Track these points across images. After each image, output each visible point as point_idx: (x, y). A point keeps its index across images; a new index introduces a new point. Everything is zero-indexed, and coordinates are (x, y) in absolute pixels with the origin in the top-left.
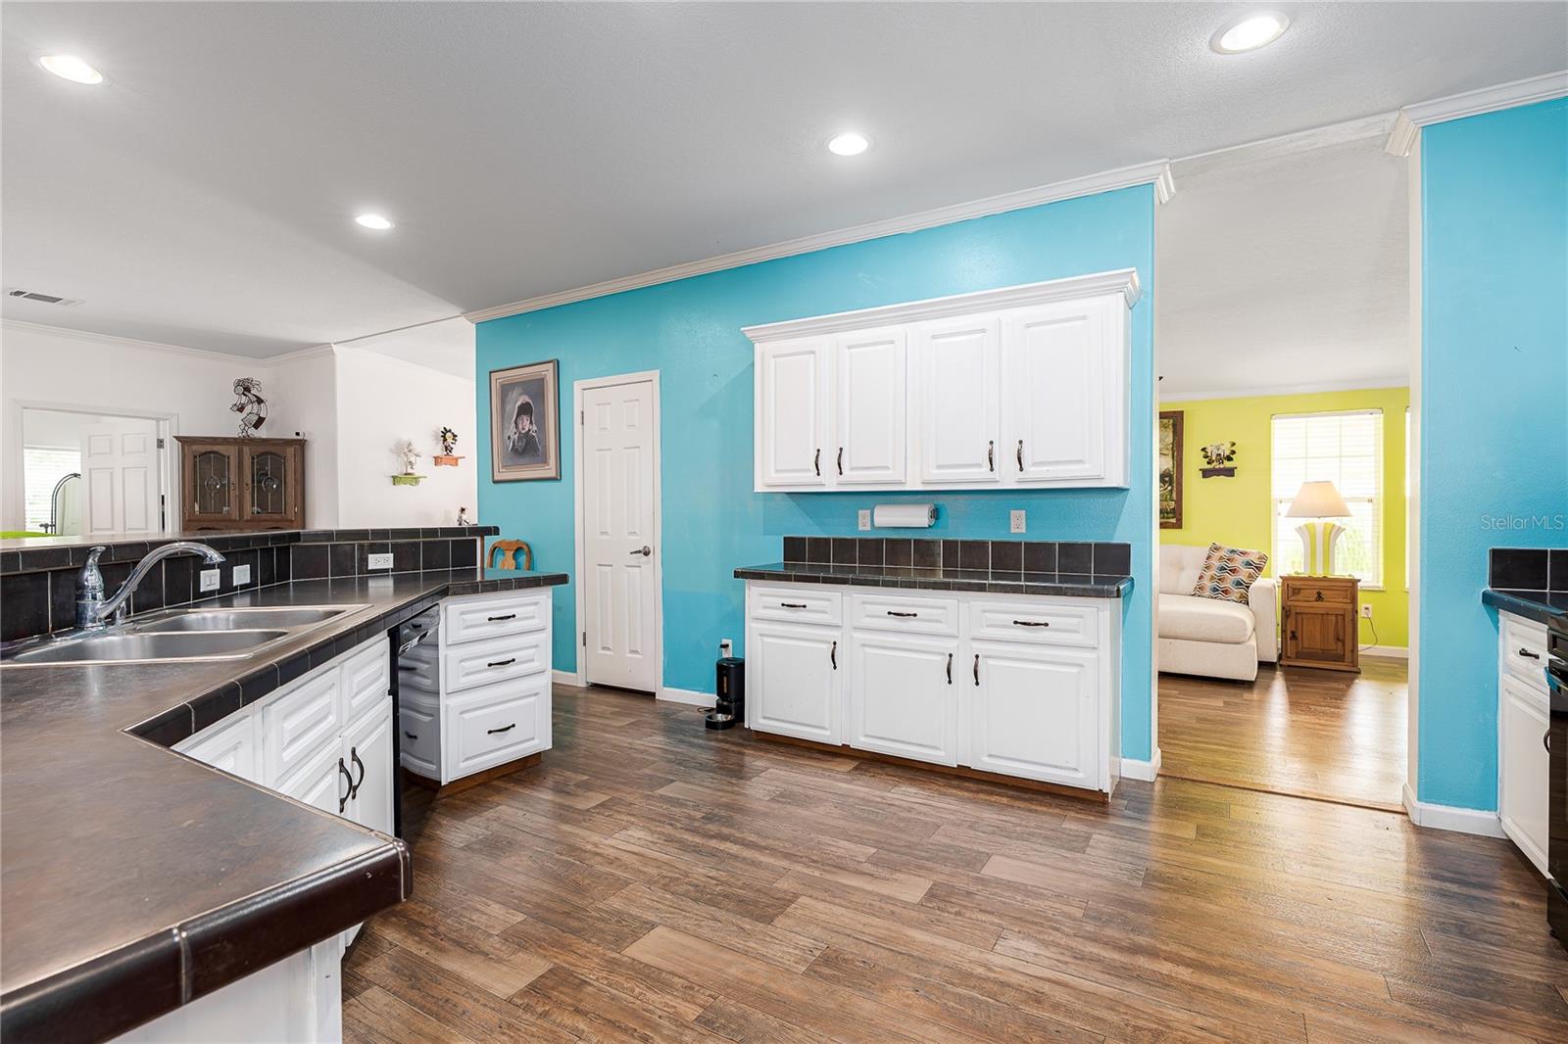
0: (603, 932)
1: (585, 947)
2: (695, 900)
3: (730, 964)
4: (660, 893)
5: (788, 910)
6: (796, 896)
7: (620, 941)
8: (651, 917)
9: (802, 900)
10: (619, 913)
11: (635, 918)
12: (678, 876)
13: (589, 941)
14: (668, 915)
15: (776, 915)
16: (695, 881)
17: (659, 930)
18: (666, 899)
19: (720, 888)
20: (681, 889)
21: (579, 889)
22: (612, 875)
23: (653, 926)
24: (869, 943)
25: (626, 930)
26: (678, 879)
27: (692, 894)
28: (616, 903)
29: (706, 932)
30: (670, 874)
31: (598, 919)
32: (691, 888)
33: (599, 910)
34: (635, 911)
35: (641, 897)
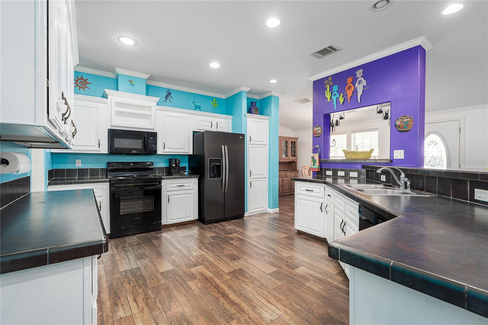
0: (282, 275)
1: (287, 272)
2: (255, 278)
3: (255, 263)
4: (264, 283)
5: (233, 270)
6: (228, 274)
7: (278, 272)
8: (269, 277)
9: (227, 272)
10: (278, 280)
11: (273, 277)
12: (257, 288)
13: (286, 274)
14: (264, 276)
15: (237, 270)
16: (252, 285)
17: (268, 273)
18: (264, 281)
19: (246, 281)
20: (258, 283)
21: (290, 290)
22: (279, 294)
23: (269, 274)
24: (223, 260)
25: (276, 274)
26: (257, 287)
27: (255, 280)
28: (279, 283)
29: (257, 270)
30: (260, 289)
31: (283, 279)
32: (255, 282)
33: (284, 282)
34: (273, 279)
35: (271, 283)
